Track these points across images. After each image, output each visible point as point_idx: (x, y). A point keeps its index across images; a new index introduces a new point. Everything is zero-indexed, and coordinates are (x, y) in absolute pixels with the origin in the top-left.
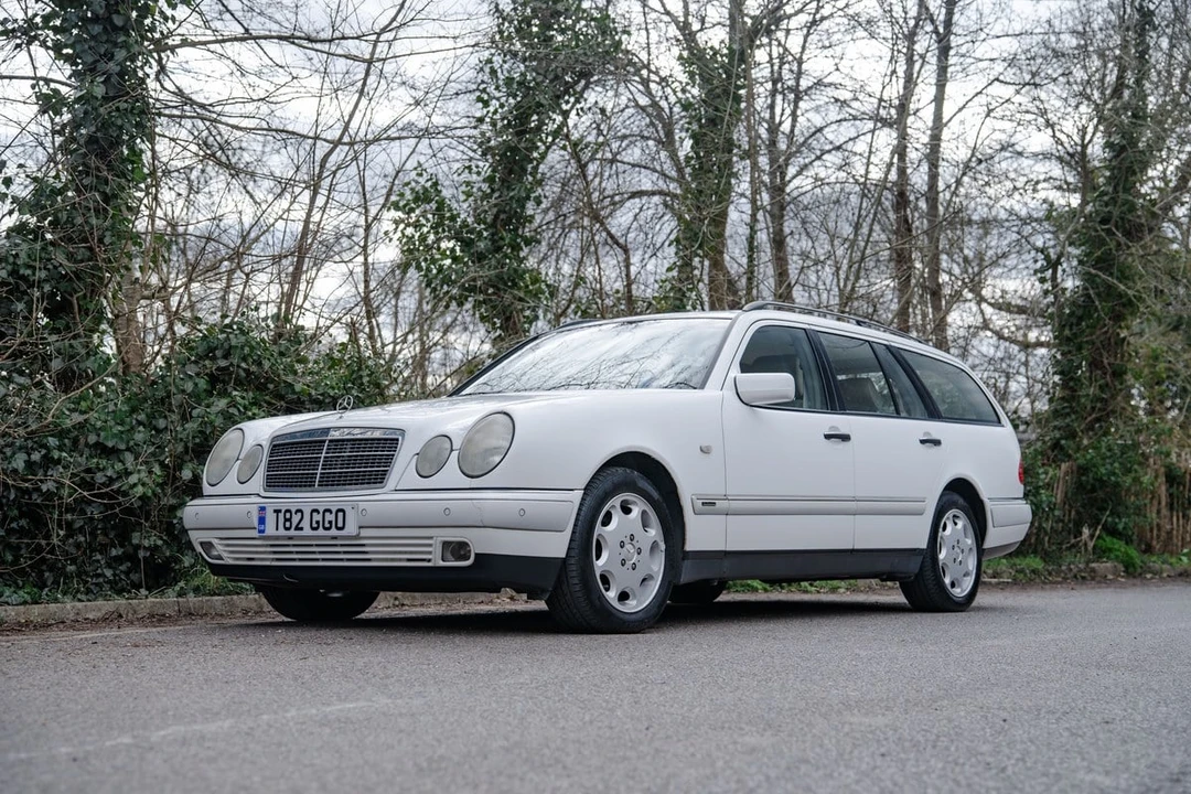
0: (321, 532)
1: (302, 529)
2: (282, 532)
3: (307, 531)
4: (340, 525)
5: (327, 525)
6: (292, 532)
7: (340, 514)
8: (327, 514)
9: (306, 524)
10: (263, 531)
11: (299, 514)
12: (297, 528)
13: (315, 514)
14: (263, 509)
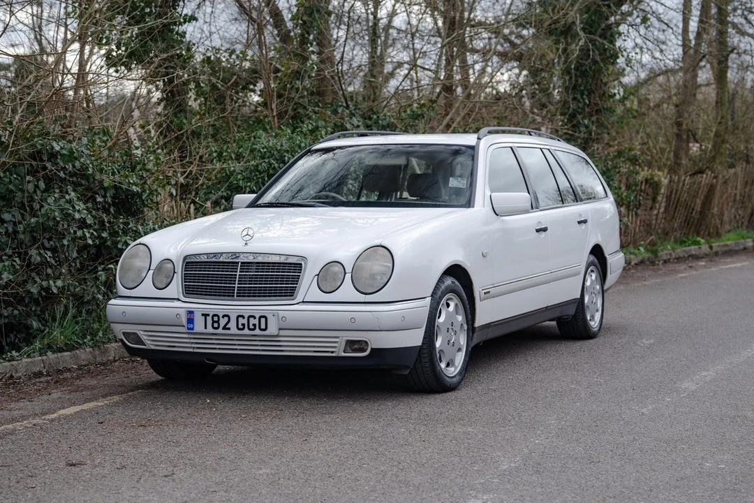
0: (246, 331)
1: (229, 329)
2: (210, 330)
3: (234, 330)
4: (263, 326)
5: (251, 327)
6: (220, 331)
7: (263, 320)
8: (251, 319)
9: (232, 325)
10: (193, 329)
11: (226, 319)
12: (224, 328)
13: (240, 319)
14: (191, 313)
